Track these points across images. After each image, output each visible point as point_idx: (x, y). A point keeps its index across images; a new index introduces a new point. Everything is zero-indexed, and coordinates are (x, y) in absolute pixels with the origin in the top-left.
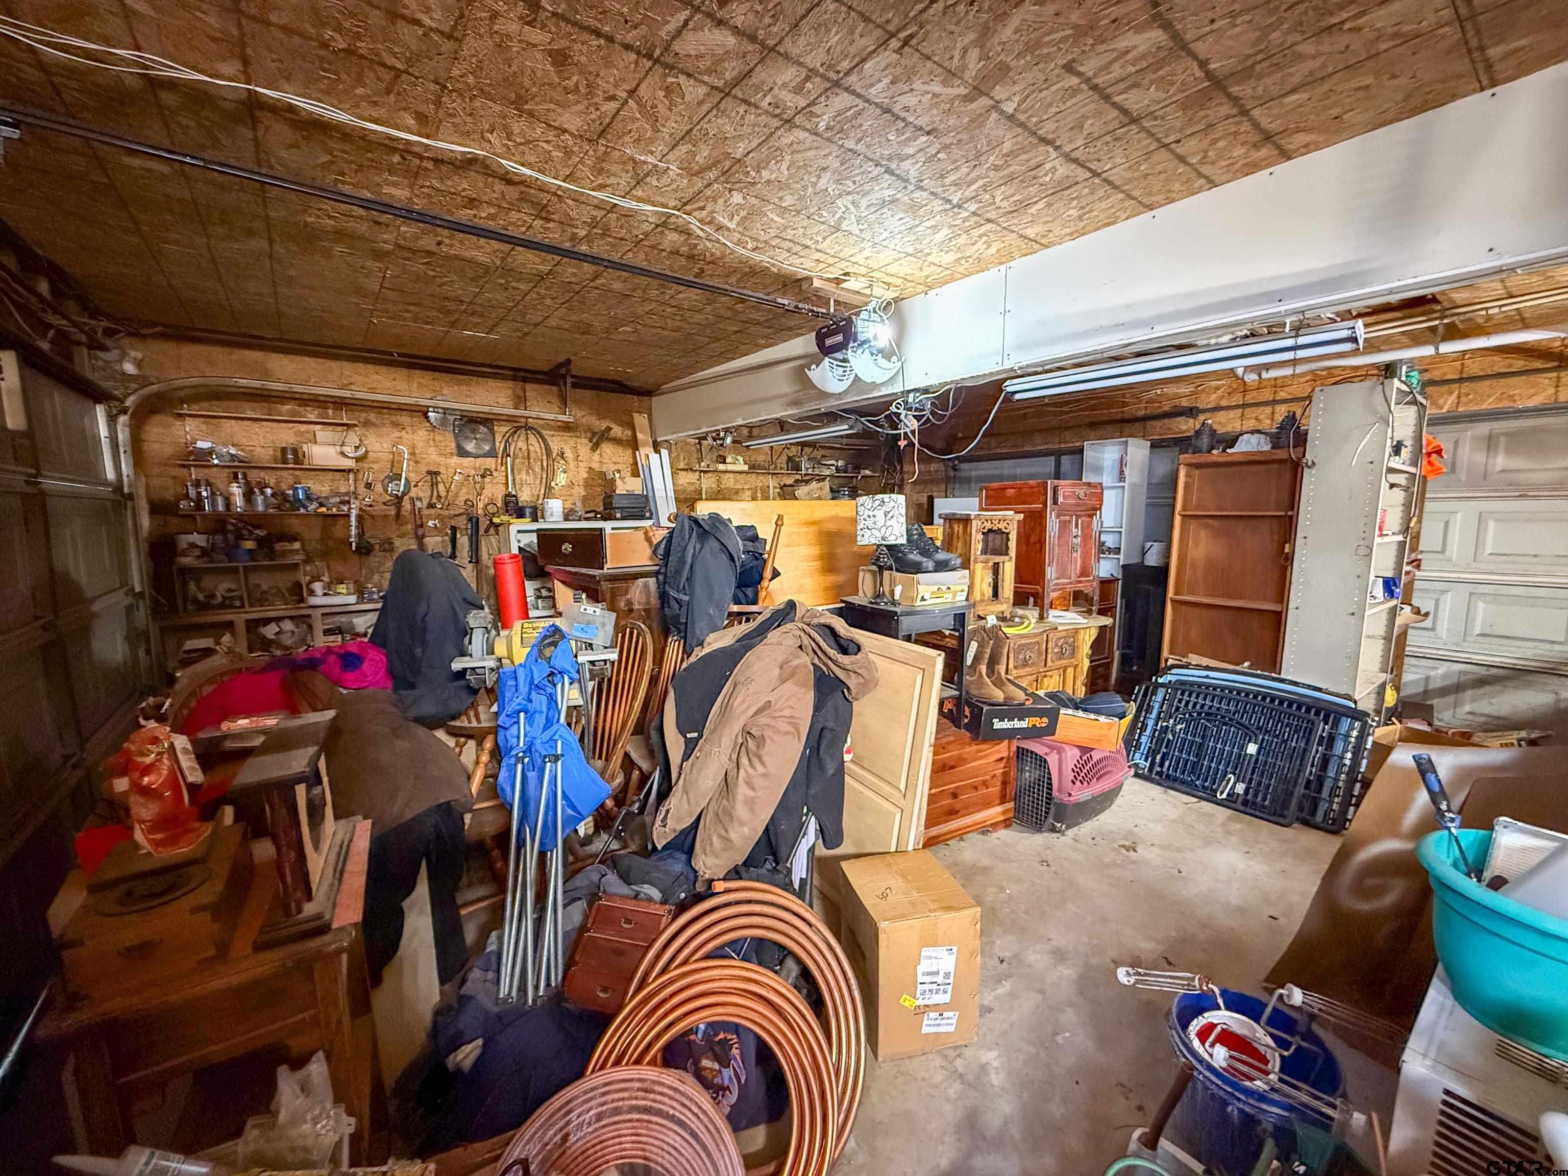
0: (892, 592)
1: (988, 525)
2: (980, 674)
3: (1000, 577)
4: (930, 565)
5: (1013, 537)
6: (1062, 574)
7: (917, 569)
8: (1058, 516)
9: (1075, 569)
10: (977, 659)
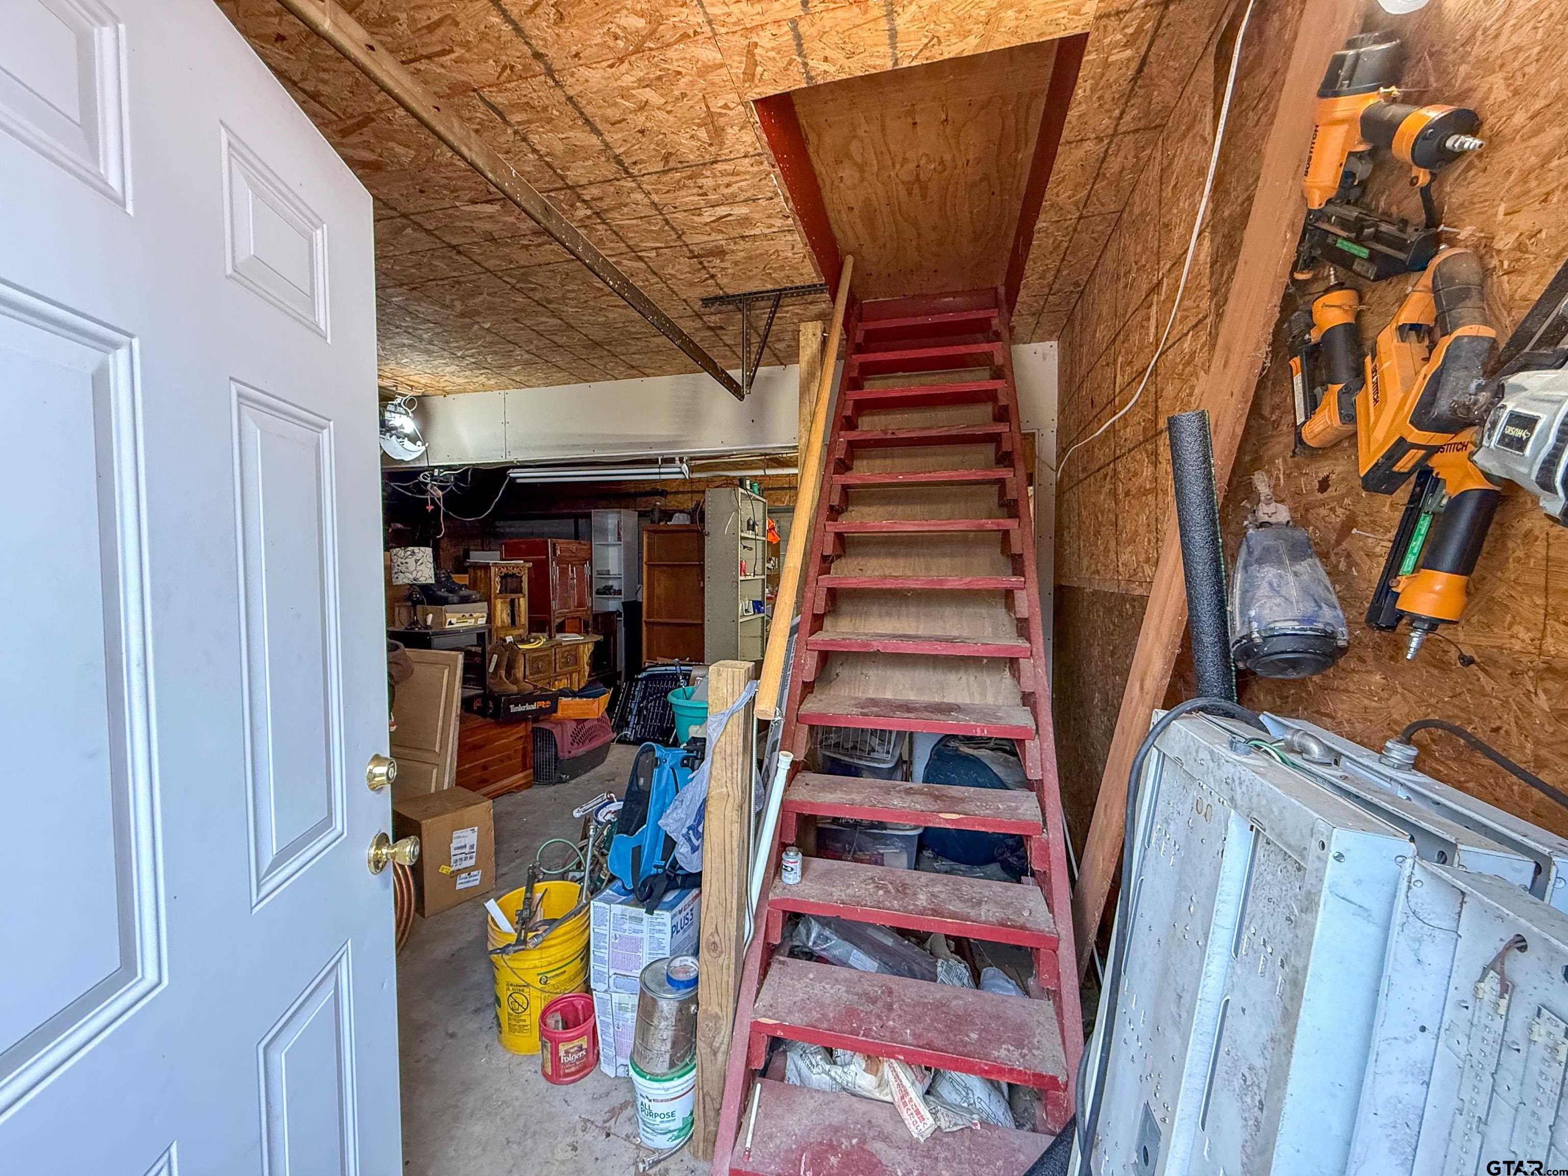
0: (426, 621)
1: (504, 570)
2: (501, 678)
3: (516, 609)
4: (456, 599)
5: (525, 579)
6: (564, 605)
7: (445, 601)
8: (557, 564)
9: (573, 602)
10: (497, 666)
